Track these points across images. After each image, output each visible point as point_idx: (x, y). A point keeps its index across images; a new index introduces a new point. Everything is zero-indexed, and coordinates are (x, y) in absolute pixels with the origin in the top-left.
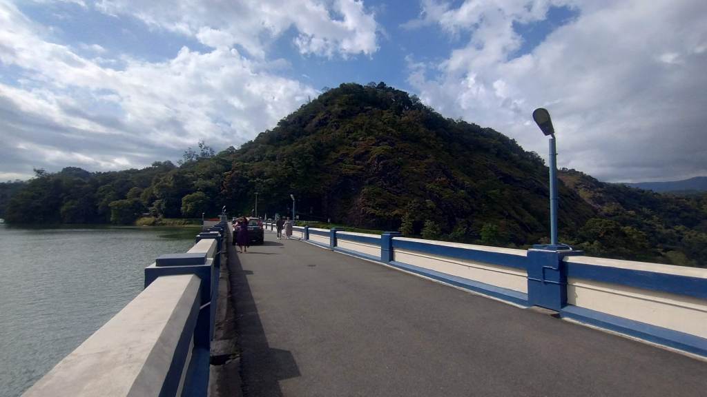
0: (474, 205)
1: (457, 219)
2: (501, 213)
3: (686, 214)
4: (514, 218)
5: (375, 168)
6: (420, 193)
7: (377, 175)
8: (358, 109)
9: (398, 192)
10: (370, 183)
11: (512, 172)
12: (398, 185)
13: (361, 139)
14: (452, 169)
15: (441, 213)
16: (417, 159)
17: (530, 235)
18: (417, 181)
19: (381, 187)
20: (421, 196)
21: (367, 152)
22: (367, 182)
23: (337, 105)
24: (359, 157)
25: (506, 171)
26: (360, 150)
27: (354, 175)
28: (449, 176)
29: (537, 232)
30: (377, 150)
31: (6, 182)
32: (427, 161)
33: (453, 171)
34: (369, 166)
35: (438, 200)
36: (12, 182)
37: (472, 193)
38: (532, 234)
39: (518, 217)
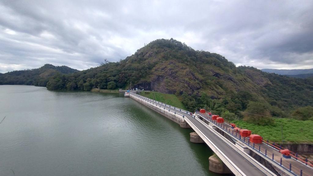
0: (201, 86)
1: (195, 90)
2: (210, 88)
3: (298, 86)
4: (215, 90)
5: (168, 73)
6: (183, 82)
7: (169, 75)
8: (163, 50)
9: (176, 81)
10: (167, 78)
11: (219, 72)
12: (176, 79)
13: (164, 62)
14: (195, 72)
15: (189, 88)
16: (183, 69)
17: (219, 96)
18: (182, 77)
19: (170, 79)
20: (183, 83)
21: (166, 67)
22: (165, 78)
23: (155, 48)
24: (163, 69)
25: (217, 71)
26: (164, 66)
27: (161, 75)
28: (193, 75)
29: (222, 95)
30: (169, 67)
31: (24, 70)
32: (186, 70)
33: (195, 73)
34: (166, 72)
35: (189, 84)
36: (26, 70)
37: (201, 81)
38: (220, 95)
39: (216, 89)
